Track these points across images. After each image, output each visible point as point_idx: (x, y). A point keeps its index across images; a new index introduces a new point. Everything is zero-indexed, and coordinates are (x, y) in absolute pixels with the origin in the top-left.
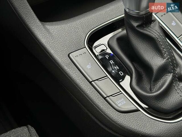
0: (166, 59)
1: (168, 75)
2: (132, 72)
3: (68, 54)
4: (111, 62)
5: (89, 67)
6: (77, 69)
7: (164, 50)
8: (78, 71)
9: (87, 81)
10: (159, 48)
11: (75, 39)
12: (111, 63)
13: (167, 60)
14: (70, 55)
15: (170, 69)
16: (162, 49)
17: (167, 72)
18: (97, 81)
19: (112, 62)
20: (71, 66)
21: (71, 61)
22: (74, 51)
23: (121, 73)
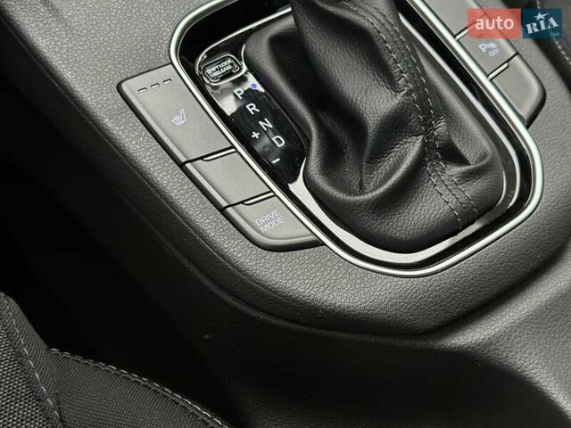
0: (404, 92)
1: (410, 142)
2: (311, 136)
3: (117, 82)
4: (251, 107)
5: (179, 120)
6: (142, 126)
7: (399, 65)
8: (145, 131)
9: (171, 161)
10: (383, 60)
11: (139, 38)
12: (250, 110)
13: (405, 95)
14: (124, 86)
15: (413, 123)
16: (391, 62)
17: (406, 132)
18: (201, 161)
19: (254, 108)
20: (124, 117)
21: (125, 105)
22: (135, 73)
23: (278, 139)
